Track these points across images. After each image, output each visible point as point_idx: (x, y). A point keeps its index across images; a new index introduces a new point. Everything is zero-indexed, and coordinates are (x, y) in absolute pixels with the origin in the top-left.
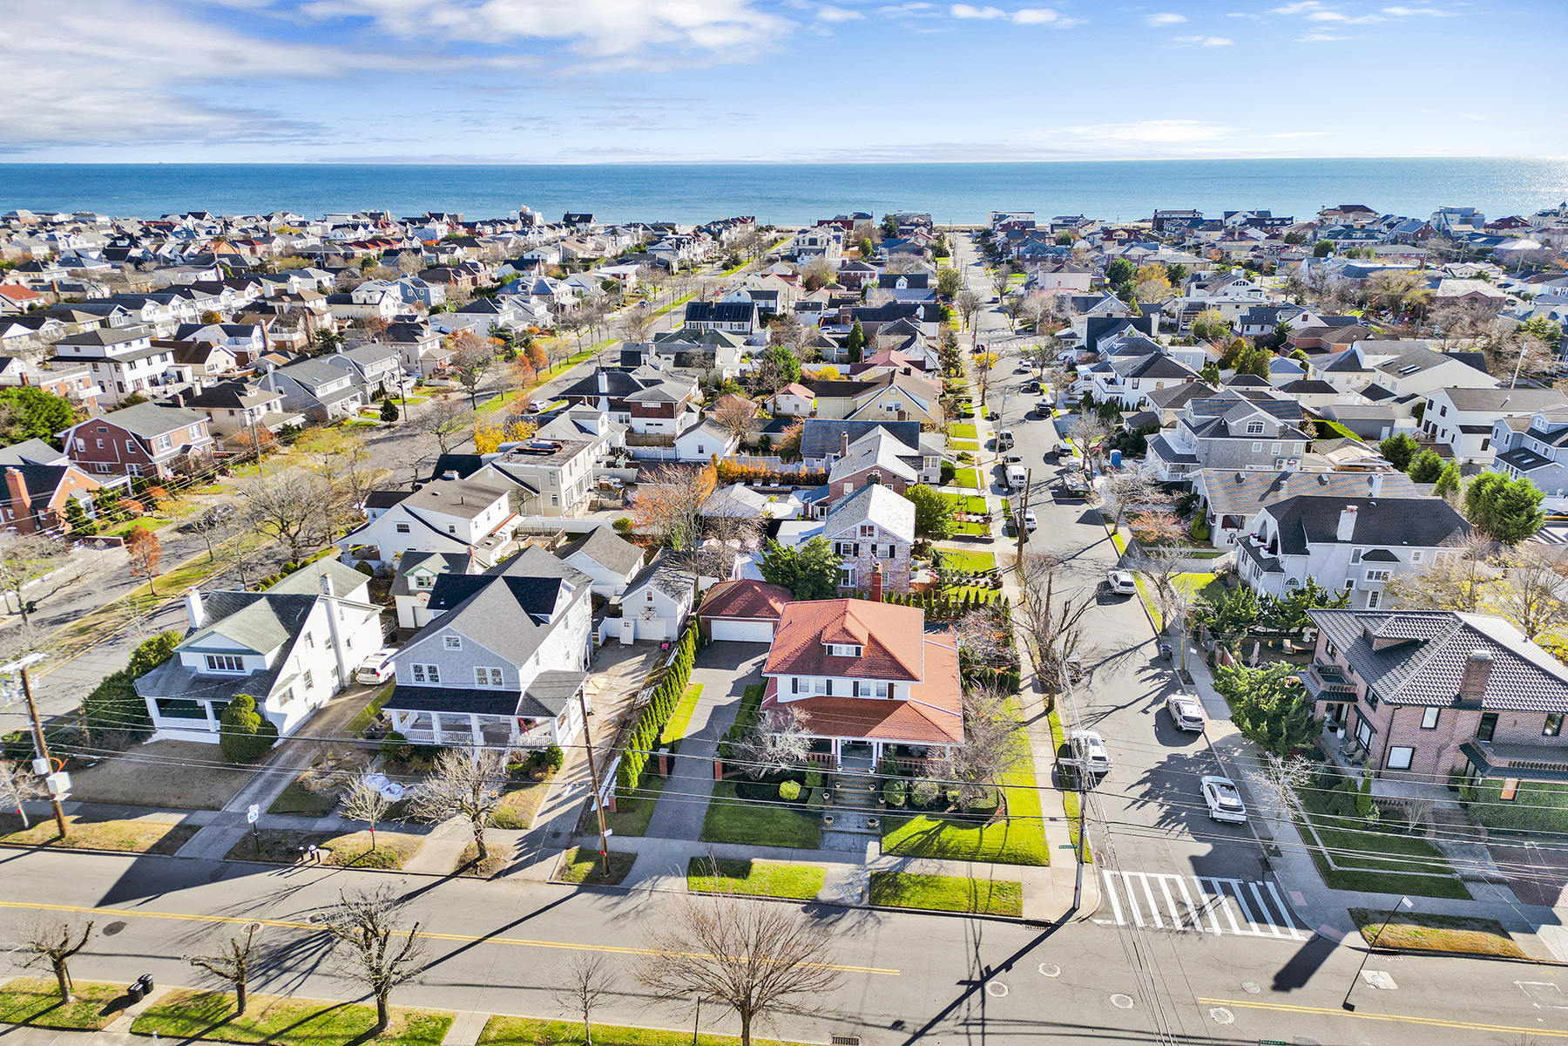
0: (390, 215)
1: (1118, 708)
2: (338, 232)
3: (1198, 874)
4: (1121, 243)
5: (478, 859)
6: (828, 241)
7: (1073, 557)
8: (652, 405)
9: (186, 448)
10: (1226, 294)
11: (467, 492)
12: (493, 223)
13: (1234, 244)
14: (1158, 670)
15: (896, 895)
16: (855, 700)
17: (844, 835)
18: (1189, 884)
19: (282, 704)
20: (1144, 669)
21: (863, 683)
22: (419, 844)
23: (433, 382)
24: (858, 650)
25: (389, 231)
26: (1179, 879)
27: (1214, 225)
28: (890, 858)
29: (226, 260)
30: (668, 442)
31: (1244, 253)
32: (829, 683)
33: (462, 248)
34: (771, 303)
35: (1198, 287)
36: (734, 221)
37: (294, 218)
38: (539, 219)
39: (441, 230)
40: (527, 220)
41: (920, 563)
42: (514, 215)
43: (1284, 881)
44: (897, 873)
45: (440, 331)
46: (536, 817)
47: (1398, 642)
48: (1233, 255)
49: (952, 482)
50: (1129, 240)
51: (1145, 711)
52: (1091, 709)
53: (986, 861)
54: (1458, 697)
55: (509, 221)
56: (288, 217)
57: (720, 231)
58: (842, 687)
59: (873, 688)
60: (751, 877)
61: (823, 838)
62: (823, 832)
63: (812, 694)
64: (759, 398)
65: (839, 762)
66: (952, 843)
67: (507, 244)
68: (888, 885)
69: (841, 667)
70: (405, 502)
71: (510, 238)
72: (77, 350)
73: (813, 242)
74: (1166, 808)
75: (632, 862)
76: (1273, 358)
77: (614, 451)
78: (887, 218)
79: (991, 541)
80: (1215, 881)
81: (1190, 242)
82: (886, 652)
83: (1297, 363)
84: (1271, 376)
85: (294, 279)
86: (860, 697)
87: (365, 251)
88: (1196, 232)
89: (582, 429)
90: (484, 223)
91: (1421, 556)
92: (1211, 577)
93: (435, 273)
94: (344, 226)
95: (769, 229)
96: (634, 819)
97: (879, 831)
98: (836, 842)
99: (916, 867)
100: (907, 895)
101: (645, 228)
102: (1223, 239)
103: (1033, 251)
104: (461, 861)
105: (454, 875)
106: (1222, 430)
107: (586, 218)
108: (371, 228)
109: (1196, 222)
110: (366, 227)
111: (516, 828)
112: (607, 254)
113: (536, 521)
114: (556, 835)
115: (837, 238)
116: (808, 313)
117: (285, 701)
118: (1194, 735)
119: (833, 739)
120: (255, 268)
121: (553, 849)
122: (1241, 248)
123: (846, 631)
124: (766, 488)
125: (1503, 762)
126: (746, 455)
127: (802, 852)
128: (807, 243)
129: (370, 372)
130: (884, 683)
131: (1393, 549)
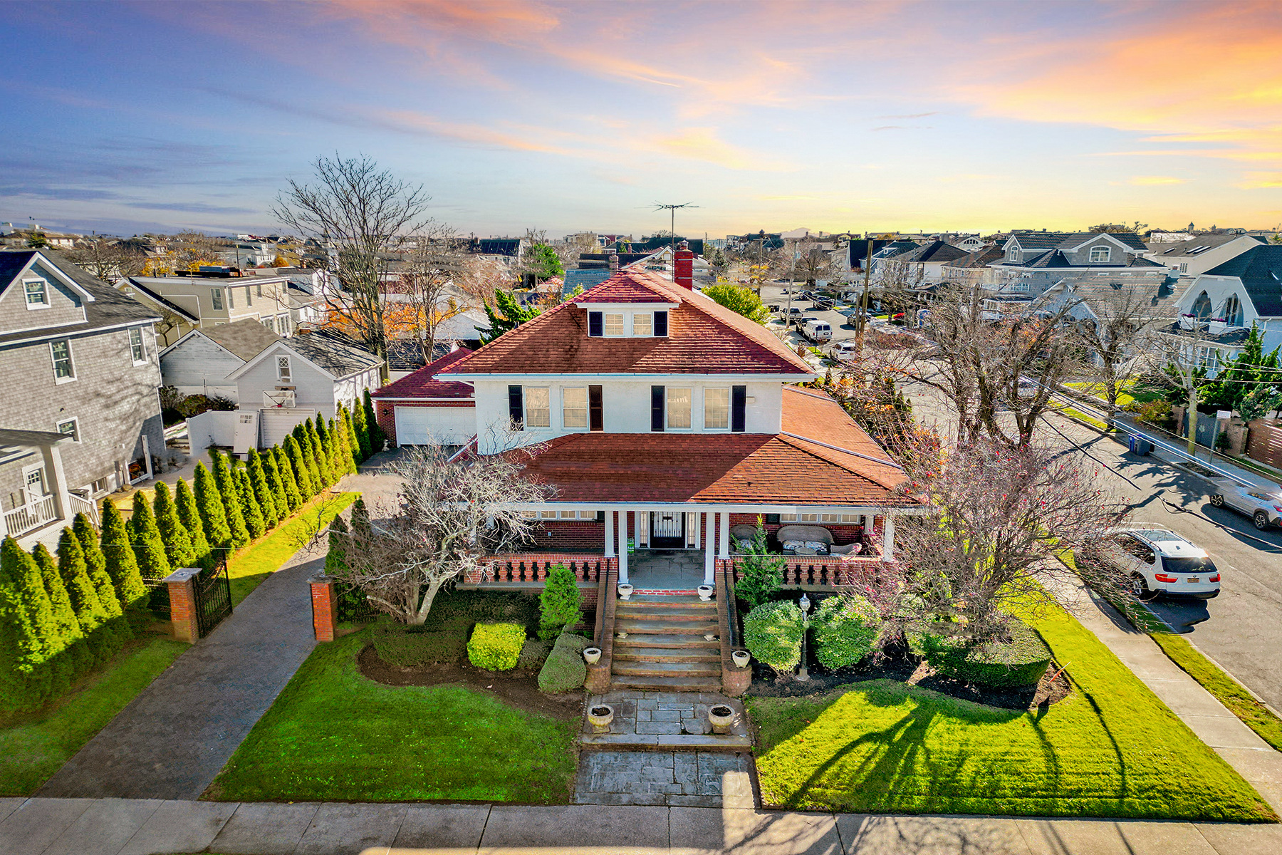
16: (654, 439)
17: (643, 758)
20: (1124, 464)
28: (796, 819)
32: (596, 394)
58: (627, 401)
59: (698, 407)
63: (556, 430)
65: (625, 576)
69: (623, 356)
82: (723, 327)
86: (667, 430)
97: (742, 741)
98: (623, 779)
99: (886, 849)
123: (631, 284)
127: (519, 817)
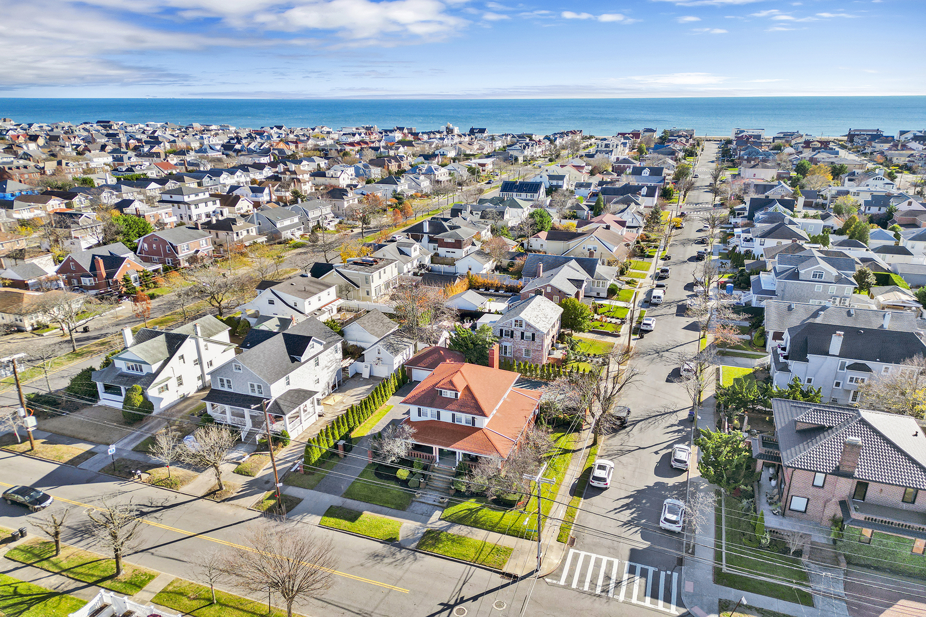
0: (377, 128)
1: (640, 448)
2: (344, 137)
3: (630, 560)
4: (814, 150)
5: (218, 490)
6: (617, 145)
7: (667, 351)
8: (449, 240)
9: (197, 251)
10: (868, 185)
11: (311, 284)
12: (428, 133)
13: (897, 152)
14: (681, 427)
15: (434, 545)
16: (453, 425)
17: (423, 505)
18: (621, 565)
19: (160, 392)
20: (672, 425)
21: (458, 414)
22: (194, 477)
23: (349, 222)
24: (456, 395)
25: (372, 137)
26: (616, 562)
27: (887, 139)
28: (443, 522)
29: (276, 152)
30: (452, 263)
31: (903, 159)
32: (439, 413)
33: (403, 147)
34: (560, 183)
35: (849, 180)
36: (567, 134)
37: (326, 129)
38: (456, 130)
39: (398, 136)
40: (450, 131)
41: (560, 346)
42: (443, 128)
43: (686, 573)
44: (442, 532)
45: (362, 194)
46: (261, 471)
47: (813, 426)
48: (895, 160)
49: (615, 297)
50: (820, 148)
51: (656, 453)
52: (622, 447)
53: (499, 532)
54: (838, 468)
55: (439, 132)
56: (324, 129)
57: (556, 139)
58: (446, 416)
59: (464, 418)
60: (357, 522)
61: (411, 504)
62: (413, 501)
63: (429, 418)
64: (520, 240)
65: (438, 460)
66: (481, 520)
67: (430, 145)
68: (432, 538)
69: (445, 403)
70: (274, 288)
71: (433, 142)
72: (171, 197)
73: (607, 146)
74: (635, 515)
75: (297, 504)
76: (876, 229)
77: (422, 266)
78: (665, 132)
79: (619, 336)
80: (639, 567)
81: (869, 150)
82: (474, 398)
83: (892, 233)
84: (870, 241)
85: (305, 162)
86: (456, 423)
87: (352, 148)
88: (873, 144)
89: (401, 252)
90: (423, 133)
91: (890, 370)
92: (751, 371)
93: (379, 162)
94: (349, 134)
95: (591, 137)
96: (311, 479)
97: (445, 505)
98: (417, 508)
99: (456, 530)
100: (440, 545)
101: (513, 137)
102: (890, 149)
103: (749, 154)
104: (210, 490)
105: (202, 497)
106: (795, 276)
107: (482, 131)
108: (363, 135)
109: (877, 136)
110: (360, 134)
111: (248, 475)
112: (485, 152)
113: (354, 304)
114: (267, 482)
115: (624, 144)
116: (582, 189)
117: (163, 391)
118: (681, 471)
119: (434, 446)
120: (289, 157)
121: (261, 490)
122: (901, 155)
123: (451, 383)
124: (497, 293)
125: (860, 516)
126: (497, 273)
127: (395, 511)
128: (603, 146)
129: (311, 215)
130: (470, 416)
131: (869, 363)
